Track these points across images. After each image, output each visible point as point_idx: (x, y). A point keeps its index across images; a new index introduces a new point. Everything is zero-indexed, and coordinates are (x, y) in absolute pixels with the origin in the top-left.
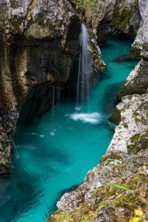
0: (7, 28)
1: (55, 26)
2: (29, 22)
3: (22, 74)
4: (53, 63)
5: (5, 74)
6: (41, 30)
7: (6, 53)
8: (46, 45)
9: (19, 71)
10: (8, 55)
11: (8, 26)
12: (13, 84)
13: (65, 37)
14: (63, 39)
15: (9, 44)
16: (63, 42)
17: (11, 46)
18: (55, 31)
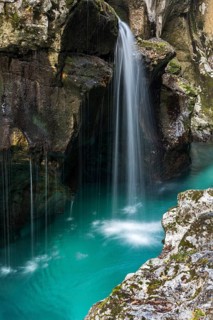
1: (23, 20)
4: (34, 108)
8: (16, 64)
13: (57, 45)
14: (53, 50)
16: (53, 58)
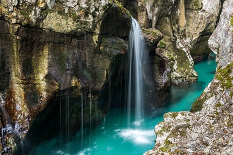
0: (13, 17)
1: (79, 17)
2: (42, 10)
3: (41, 76)
4: (84, 65)
5: (16, 76)
6: (64, 22)
7: (15, 49)
8: (75, 41)
9: (38, 72)
10: (19, 52)
11: (14, 14)
12: (25, 89)
13: (97, 31)
14: (95, 34)
15: (18, 38)
16: (95, 38)
17: (22, 41)
18: (81, 23)
